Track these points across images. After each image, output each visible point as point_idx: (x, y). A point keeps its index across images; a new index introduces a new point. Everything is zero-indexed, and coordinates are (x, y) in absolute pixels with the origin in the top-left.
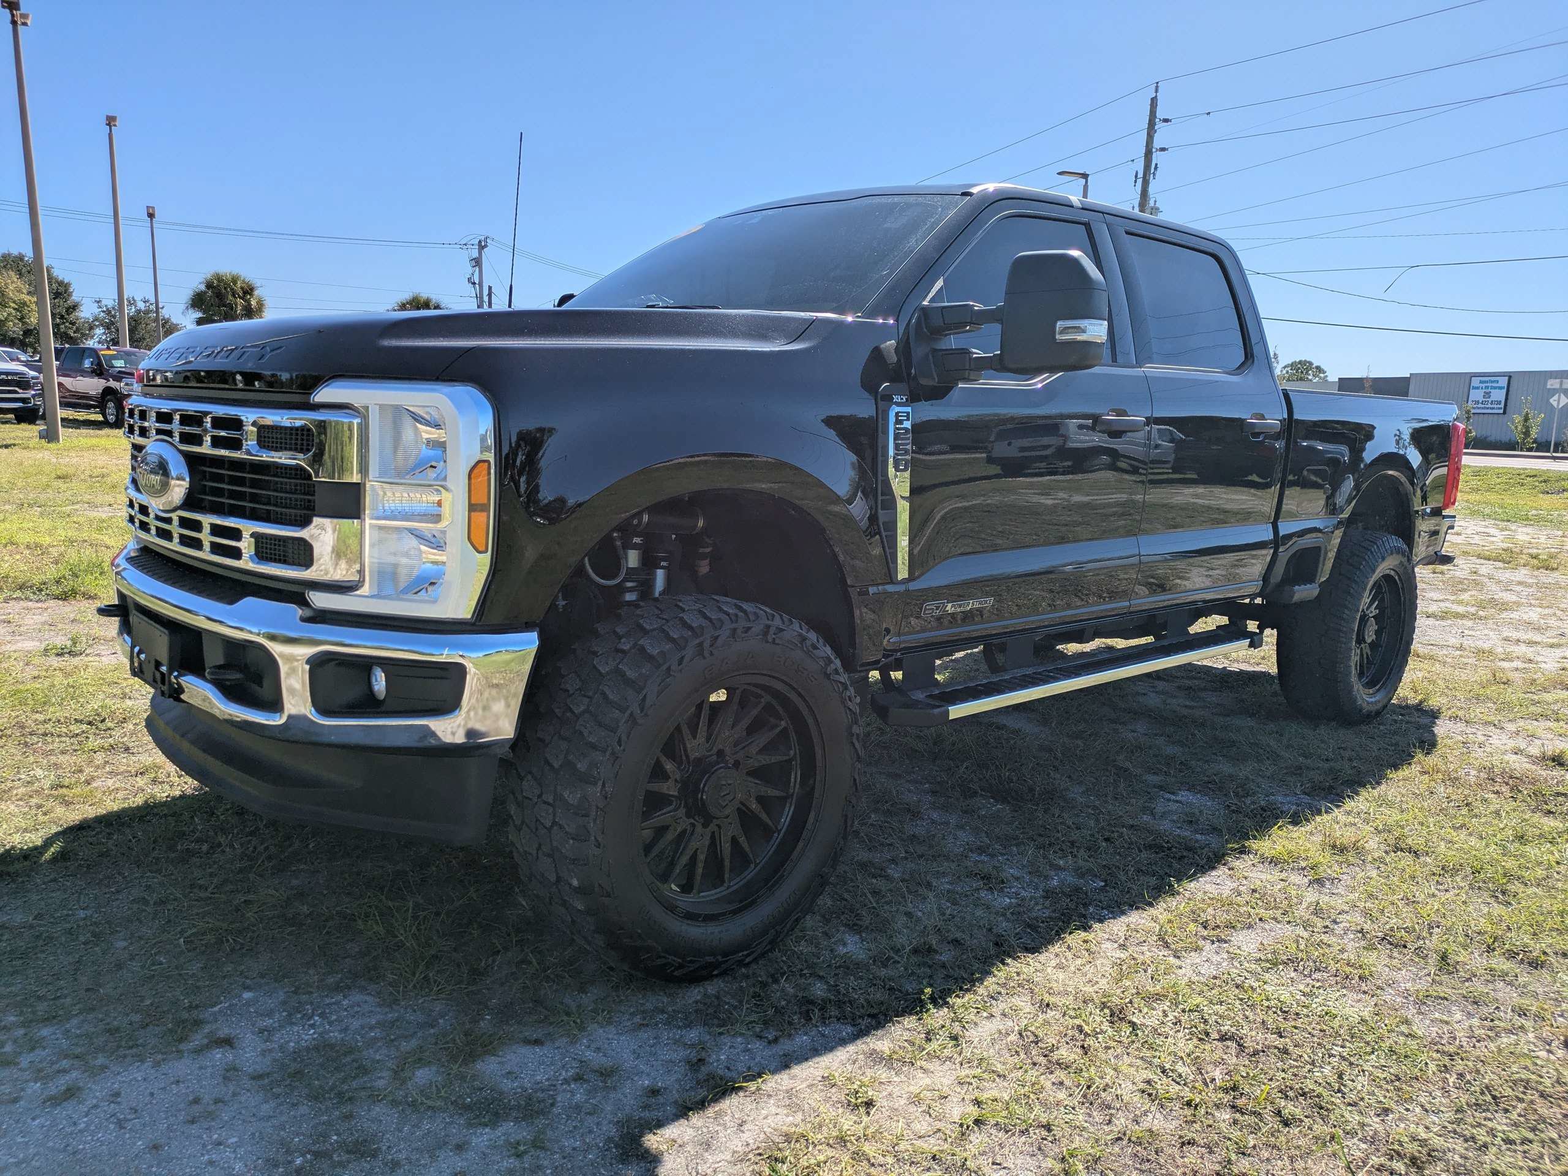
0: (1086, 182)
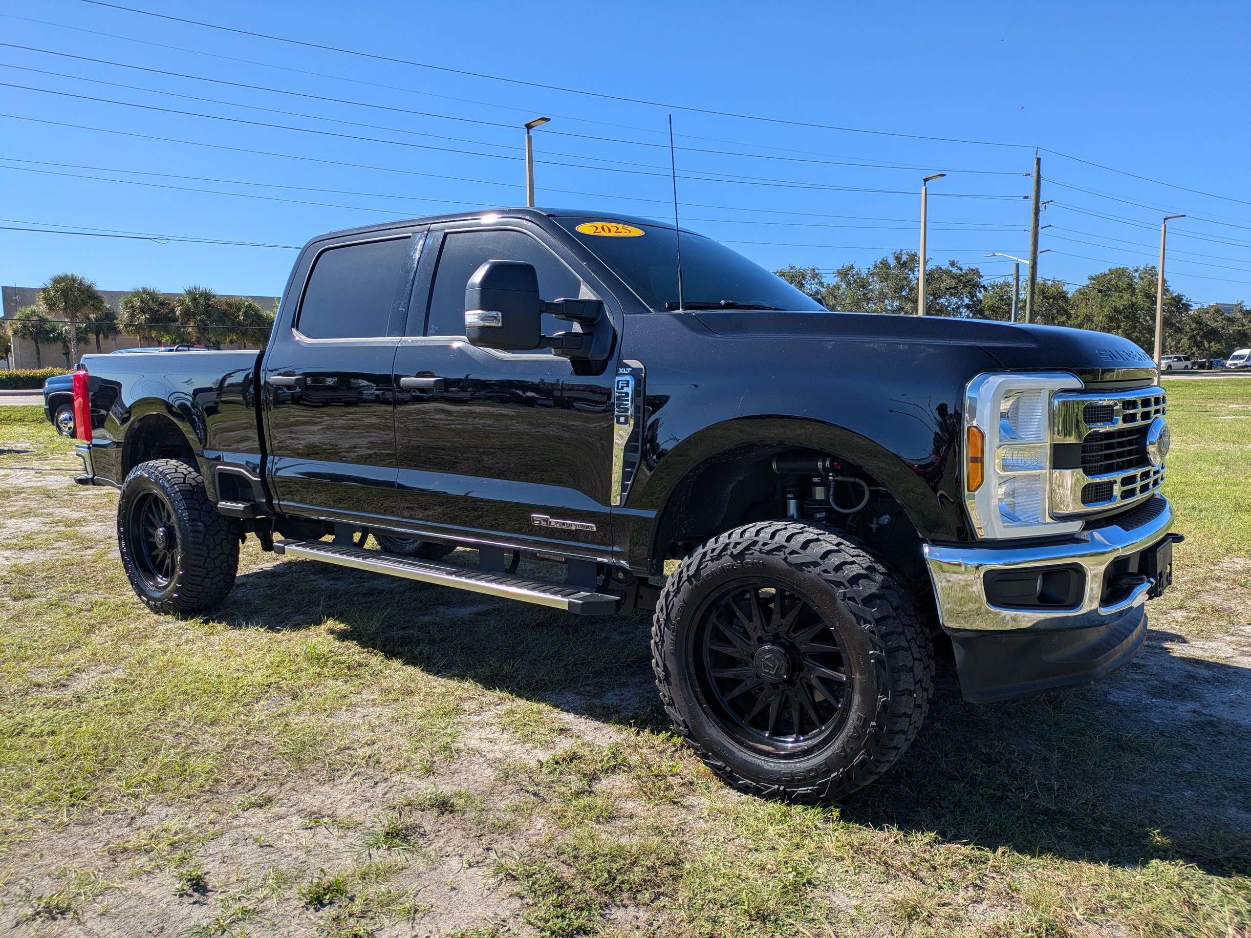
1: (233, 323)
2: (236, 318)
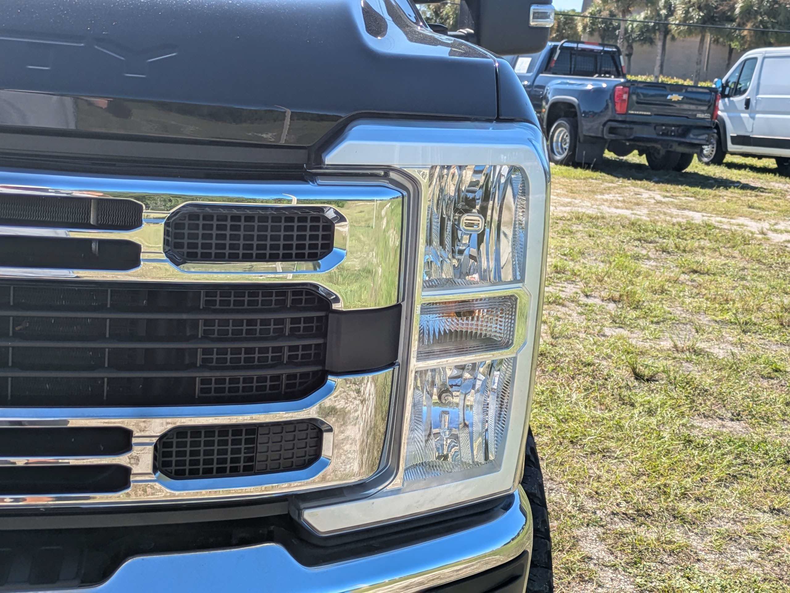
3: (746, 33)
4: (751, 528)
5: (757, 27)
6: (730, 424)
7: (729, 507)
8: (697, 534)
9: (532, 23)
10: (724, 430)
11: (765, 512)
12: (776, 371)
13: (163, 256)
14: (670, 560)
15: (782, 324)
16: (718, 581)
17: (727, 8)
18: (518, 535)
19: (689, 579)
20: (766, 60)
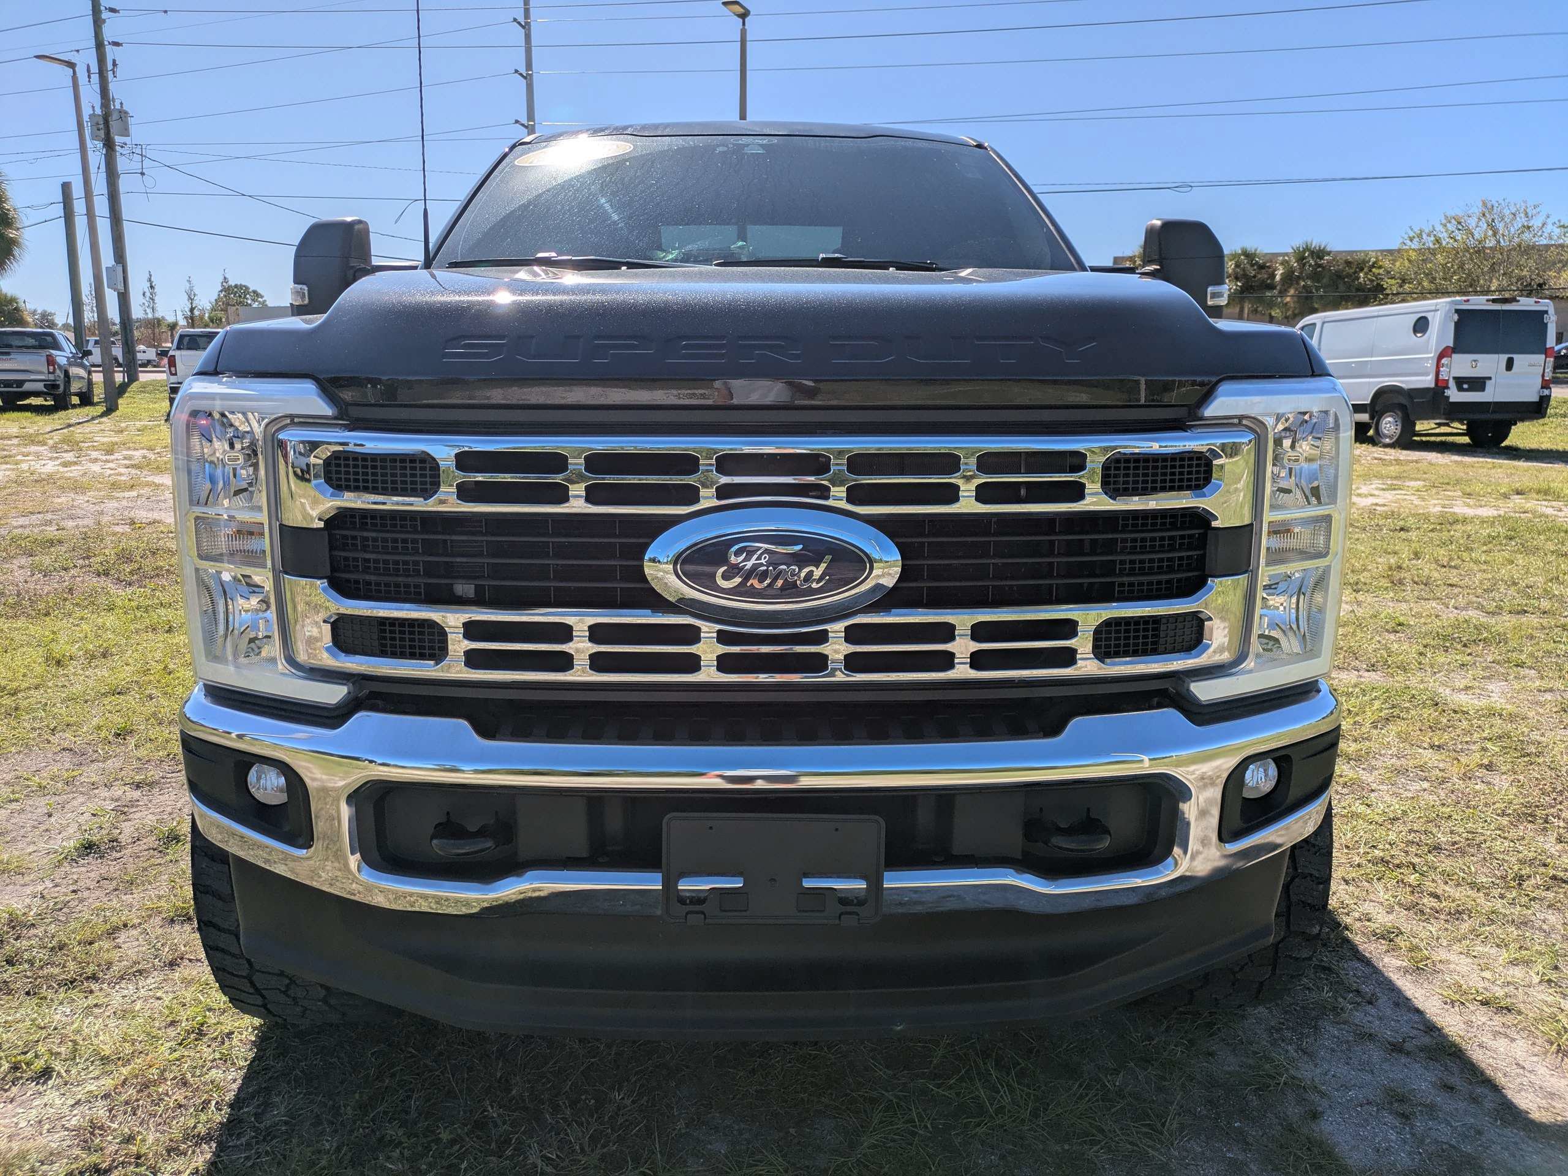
0: (74, 72)
1: (1349, 287)
2: (1353, 281)
3: (1288, 299)
4: (1417, 762)
5: (1300, 292)
6: (1366, 674)
7: (1388, 746)
8: (1363, 769)
9: (1210, 303)
10: (1362, 680)
11: (1425, 748)
12: (1400, 625)
13: (1101, 490)
14: (1346, 791)
15: (1393, 582)
16: (1397, 807)
17: (1266, 276)
18: (1332, 713)
19: (1369, 806)
20: (1326, 325)
